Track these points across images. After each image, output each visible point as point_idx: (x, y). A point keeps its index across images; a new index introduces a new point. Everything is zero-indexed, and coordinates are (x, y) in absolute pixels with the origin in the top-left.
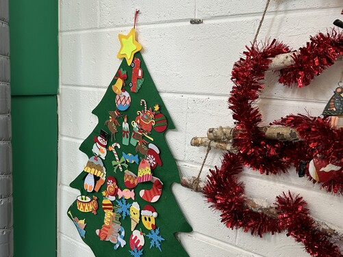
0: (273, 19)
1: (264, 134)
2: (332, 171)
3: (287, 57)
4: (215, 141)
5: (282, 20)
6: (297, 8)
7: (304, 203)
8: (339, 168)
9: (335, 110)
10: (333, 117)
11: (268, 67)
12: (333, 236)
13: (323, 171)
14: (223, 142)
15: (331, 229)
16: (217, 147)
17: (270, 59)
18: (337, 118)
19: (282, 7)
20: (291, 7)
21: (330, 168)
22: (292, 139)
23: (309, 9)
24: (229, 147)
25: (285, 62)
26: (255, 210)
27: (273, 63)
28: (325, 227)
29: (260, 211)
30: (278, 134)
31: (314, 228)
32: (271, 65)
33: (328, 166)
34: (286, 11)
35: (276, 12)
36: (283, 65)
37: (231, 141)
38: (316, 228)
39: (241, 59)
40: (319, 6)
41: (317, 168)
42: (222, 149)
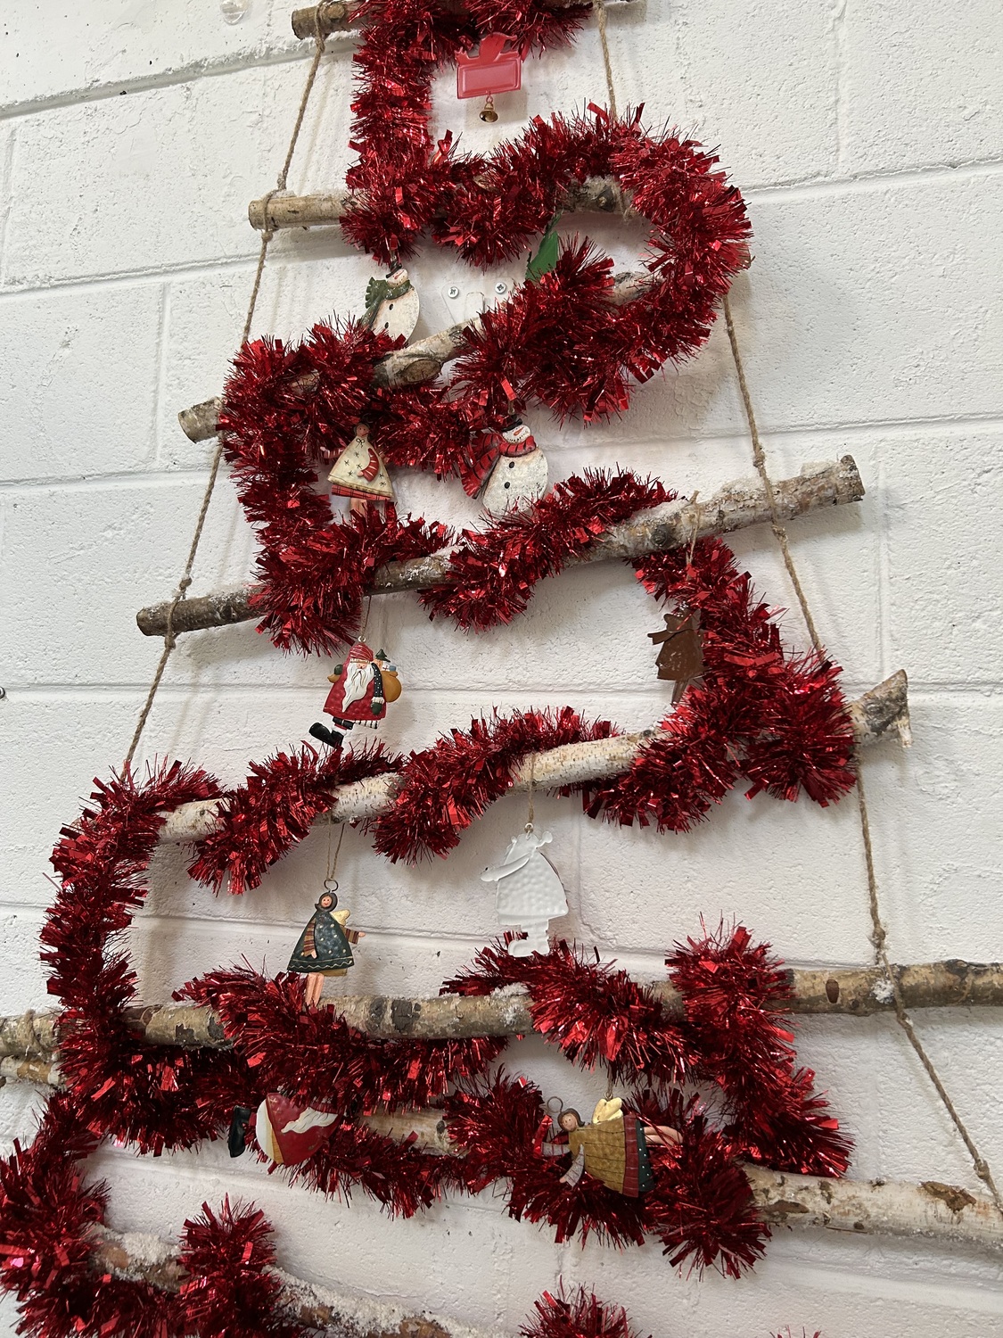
0: (187, 705)
1: (143, 1031)
2: (314, 1129)
3: (202, 813)
4: (16, 1058)
5: (208, 708)
6: (242, 680)
7: (266, 1229)
8: (332, 1118)
9: (314, 955)
10: (312, 976)
11: (157, 837)
12: (329, 1327)
13: (291, 1132)
14: (38, 1061)
15: (322, 1307)
16: (20, 1078)
17: (163, 814)
18: (321, 977)
19: (206, 677)
20: (228, 678)
21: (309, 1120)
22: (214, 1043)
23: (270, 685)
24: (54, 1076)
25: (200, 826)
26: (123, 1276)
27: (170, 826)
28: (308, 1302)
29: (138, 1277)
30: (179, 1029)
31: (280, 1309)
32: (165, 832)
33: (303, 1115)
34: (218, 687)
35: (195, 686)
36: (192, 832)
37: (54, 1057)
38: (286, 1310)
39: (87, 813)
40: (292, 681)
41: (277, 1123)
42: (37, 1081)
